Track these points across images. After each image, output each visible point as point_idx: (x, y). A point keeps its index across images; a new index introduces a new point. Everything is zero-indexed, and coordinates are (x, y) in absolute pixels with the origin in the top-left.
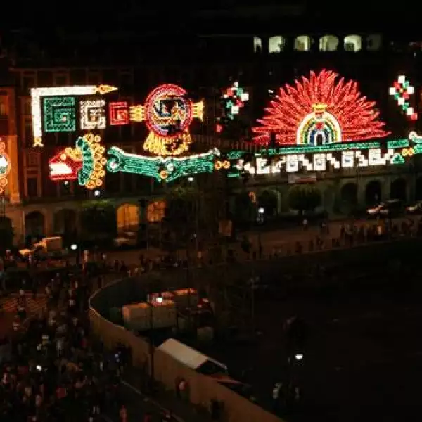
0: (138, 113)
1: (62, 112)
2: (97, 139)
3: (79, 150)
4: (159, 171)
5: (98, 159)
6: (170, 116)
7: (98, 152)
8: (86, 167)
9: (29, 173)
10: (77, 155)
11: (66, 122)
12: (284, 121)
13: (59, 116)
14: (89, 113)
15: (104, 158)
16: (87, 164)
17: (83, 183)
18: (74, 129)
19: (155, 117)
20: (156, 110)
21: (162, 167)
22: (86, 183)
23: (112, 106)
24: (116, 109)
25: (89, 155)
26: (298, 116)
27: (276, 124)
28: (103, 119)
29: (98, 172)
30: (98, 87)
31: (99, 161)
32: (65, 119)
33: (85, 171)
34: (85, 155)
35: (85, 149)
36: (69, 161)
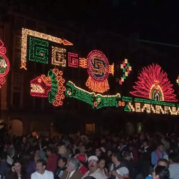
0: (83, 63)
1: (41, 49)
2: (61, 73)
3: (50, 78)
4: (93, 102)
5: (61, 87)
6: (99, 69)
7: (60, 81)
8: (53, 90)
9: (15, 88)
10: (48, 82)
11: (43, 57)
12: (145, 85)
13: (38, 51)
14: (57, 55)
15: (64, 87)
16: (54, 89)
17: (51, 101)
18: (47, 63)
19: (92, 67)
20: (92, 64)
21: (95, 99)
22: (53, 102)
23: (70, 54)
24: (72, 57)
25: (56, 83)
26: (149, 84)
27: (142, 86)
28: (64, 61)
29: (60, 95)
30: (63, 40)
31: (61, 88)
32: (42, 55)
33: (53, 94)
34: (53, 82)
35: (53, 78)
36: (43, 85)
